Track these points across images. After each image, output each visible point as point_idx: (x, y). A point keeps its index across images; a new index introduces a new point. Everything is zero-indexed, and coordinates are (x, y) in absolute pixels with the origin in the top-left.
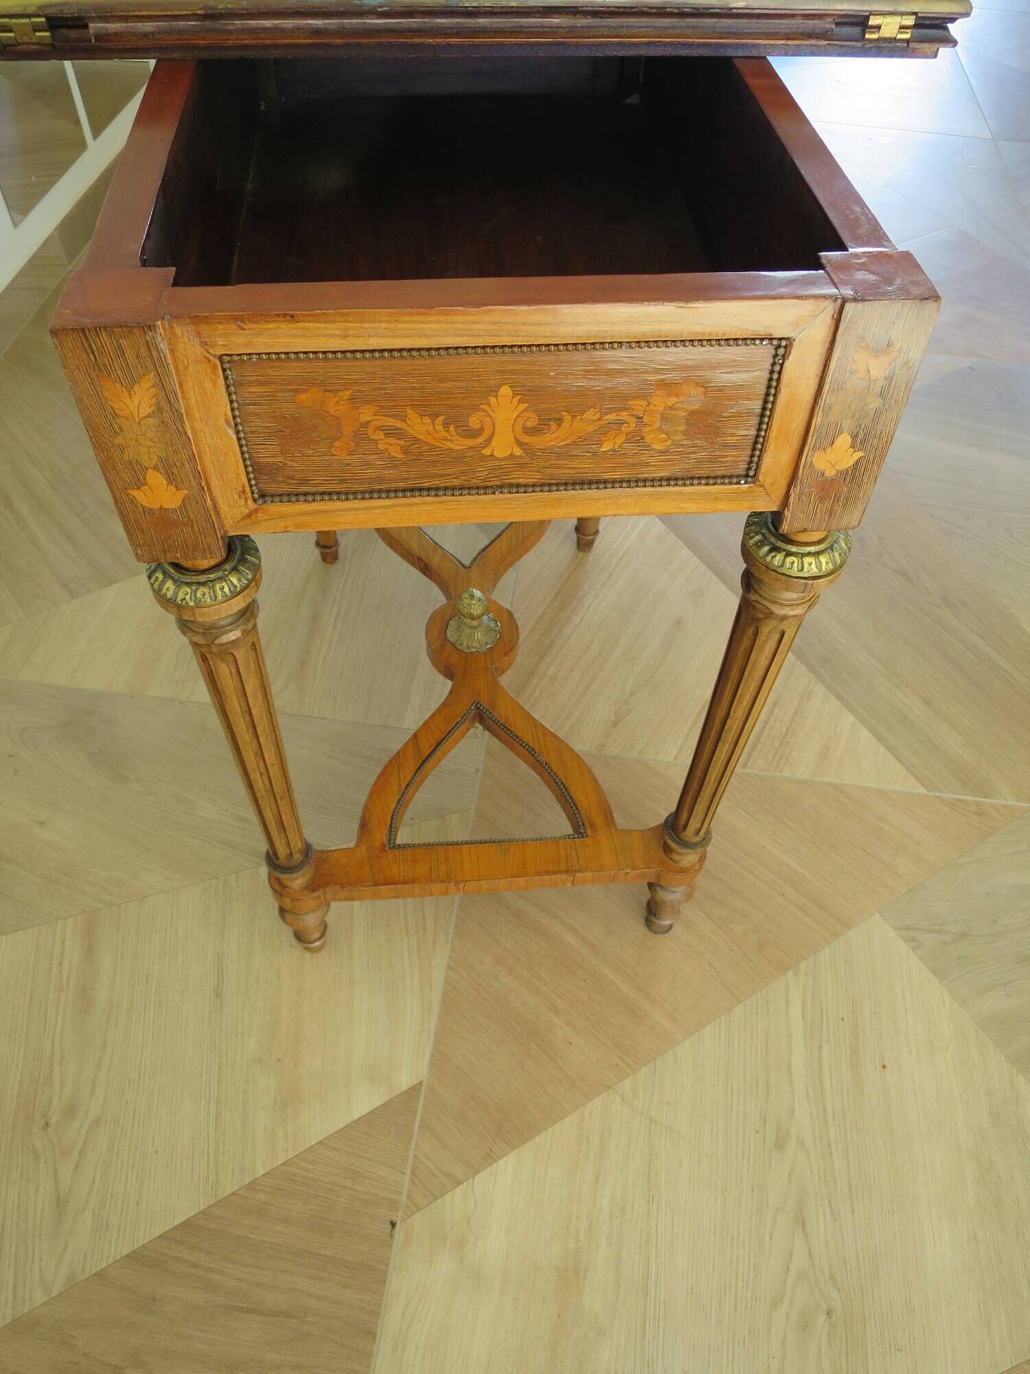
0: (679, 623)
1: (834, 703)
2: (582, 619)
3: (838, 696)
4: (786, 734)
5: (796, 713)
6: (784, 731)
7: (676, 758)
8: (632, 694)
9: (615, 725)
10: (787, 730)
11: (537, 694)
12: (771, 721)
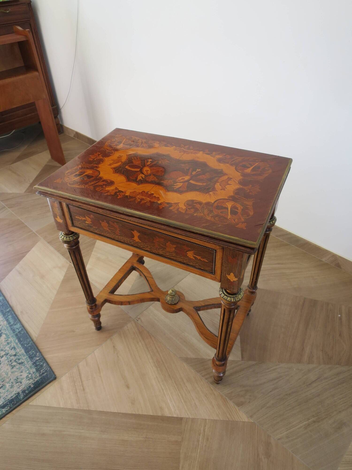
0: (128, 387)
1: (69, 406)
2: (150, 362)
3: (70, 409)
4: (75, 384)
5: (77, 393)
6: (76, 384)
7: (94, 353)
8: (118, 357)
9: (114, 347)
10: (75, 385)
11: (136, 336)
12: (81, 383)
